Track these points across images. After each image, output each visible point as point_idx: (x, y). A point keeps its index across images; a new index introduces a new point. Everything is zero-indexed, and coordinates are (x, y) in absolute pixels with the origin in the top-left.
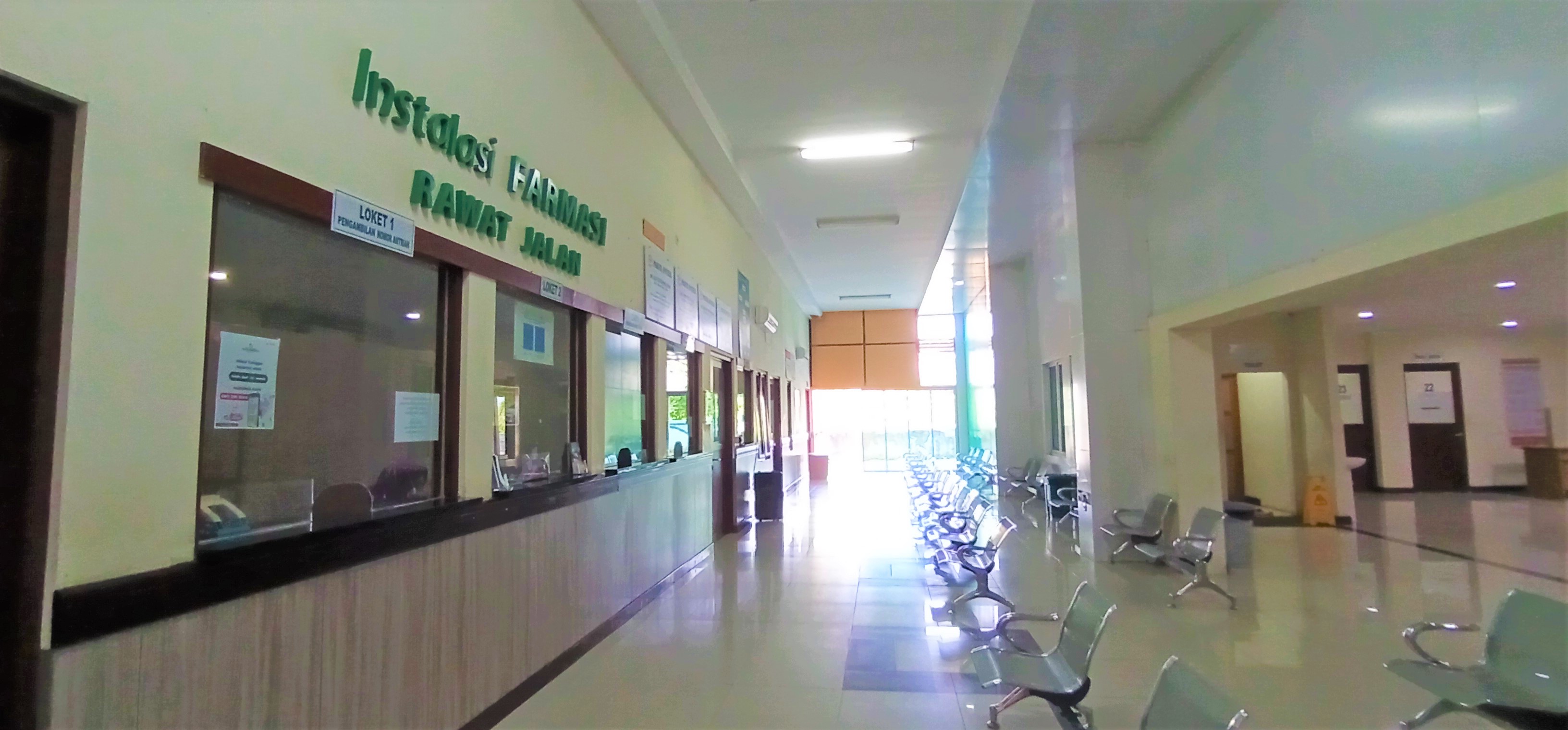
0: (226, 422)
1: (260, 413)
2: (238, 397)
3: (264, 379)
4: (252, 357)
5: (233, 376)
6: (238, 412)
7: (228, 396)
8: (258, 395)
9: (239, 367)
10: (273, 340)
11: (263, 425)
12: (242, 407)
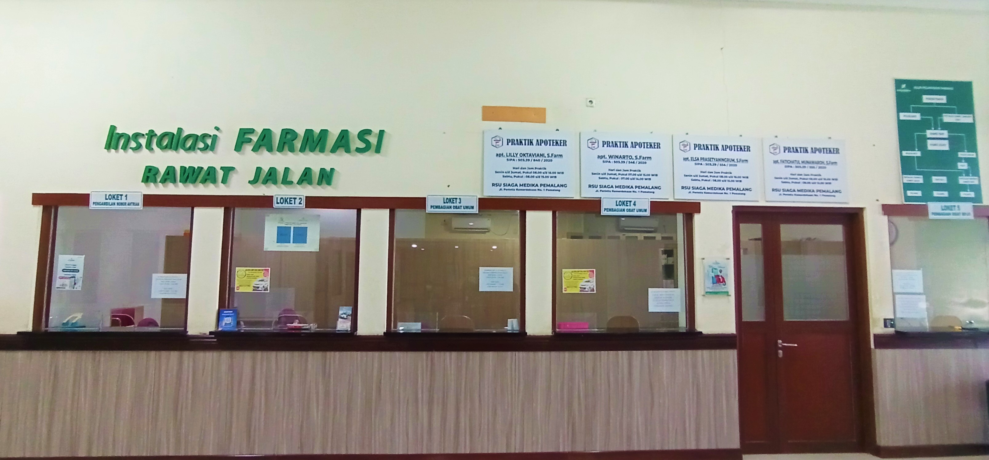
0: (60, 287)
1: (75, 284)
2: (66, 278)
3: (78, 271)
4: (72, 263)
5: (63, 271)
6: (65, 283)
7: (62, 278)
8: (75, 277)
9: (66, 267)
10: (81, 256)
11: (76, 288)
12: (67, 282)
